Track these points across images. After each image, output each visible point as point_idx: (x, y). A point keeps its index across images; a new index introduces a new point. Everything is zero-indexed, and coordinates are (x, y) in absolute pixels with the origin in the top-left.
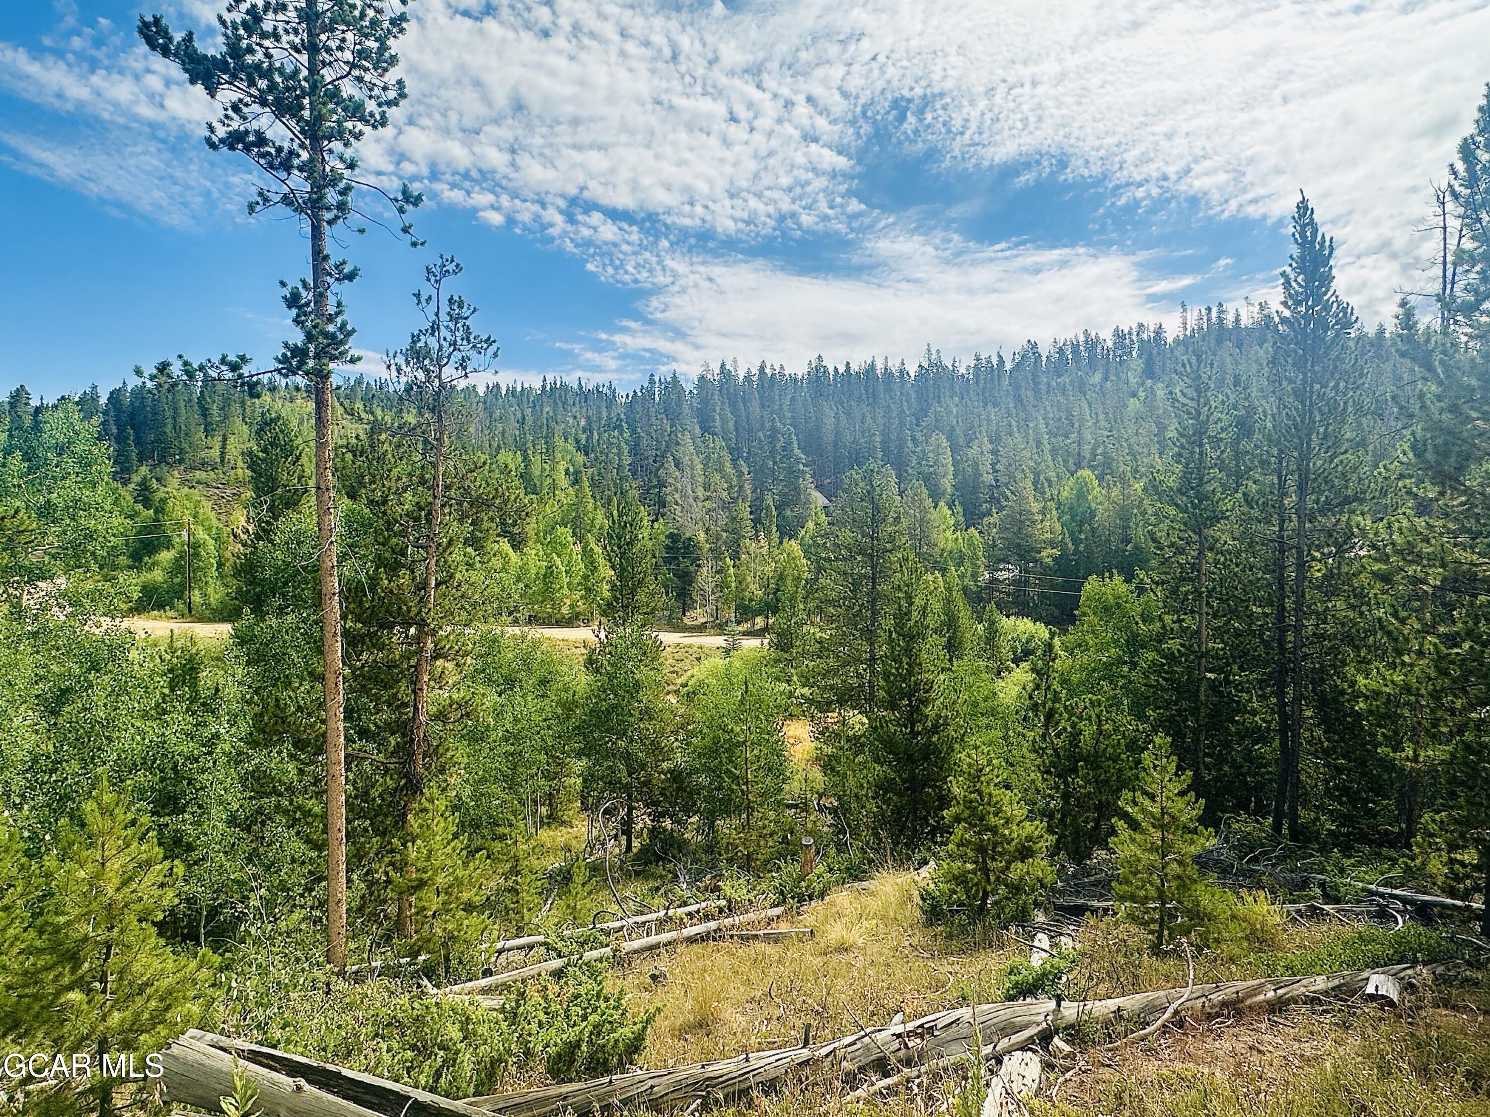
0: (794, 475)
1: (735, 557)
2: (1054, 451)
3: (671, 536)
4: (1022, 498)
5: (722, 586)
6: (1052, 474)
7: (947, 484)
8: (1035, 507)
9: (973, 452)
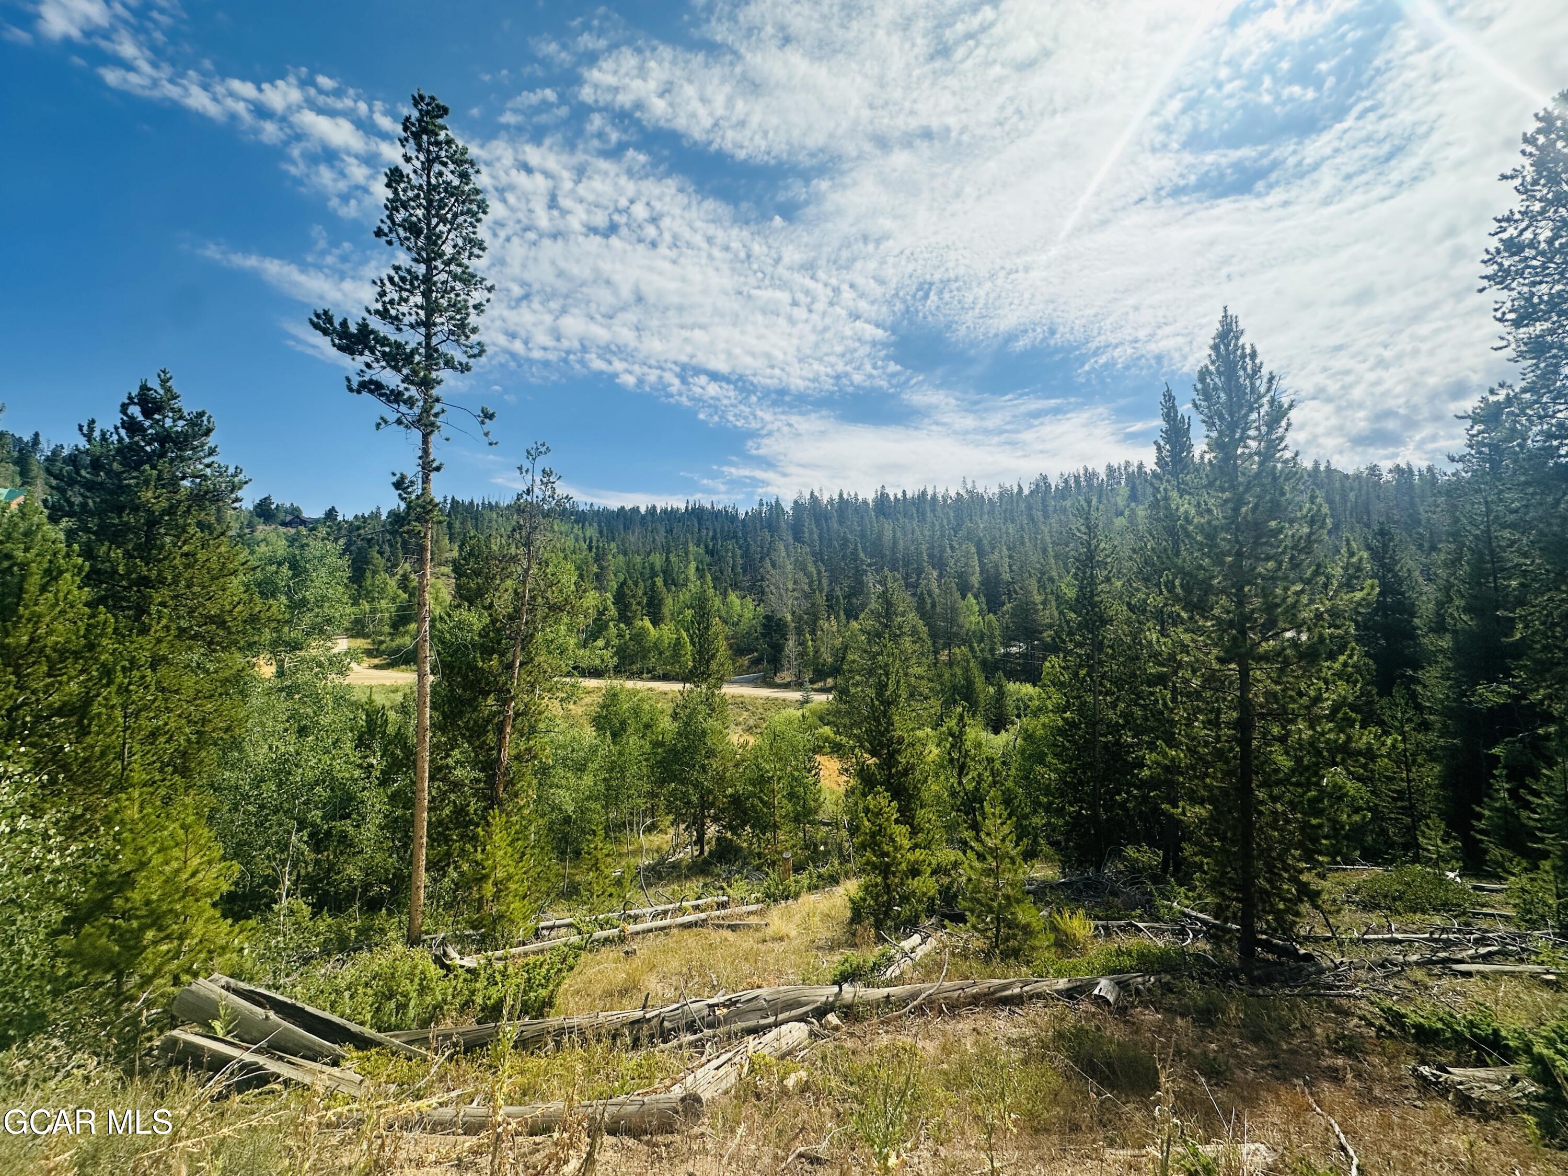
0: (859, 574)
1: (813, 632)
2: (1056, 557)
3: (766, 617)
4: (1028, 593)
5: (802, 655)
6: (1054, 574)
7: (975, 580)
8: (1038, 599)
9: (995, 556)
